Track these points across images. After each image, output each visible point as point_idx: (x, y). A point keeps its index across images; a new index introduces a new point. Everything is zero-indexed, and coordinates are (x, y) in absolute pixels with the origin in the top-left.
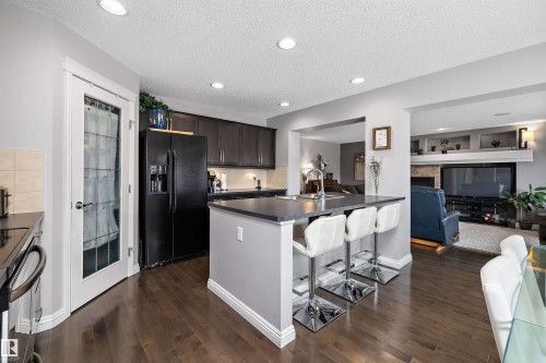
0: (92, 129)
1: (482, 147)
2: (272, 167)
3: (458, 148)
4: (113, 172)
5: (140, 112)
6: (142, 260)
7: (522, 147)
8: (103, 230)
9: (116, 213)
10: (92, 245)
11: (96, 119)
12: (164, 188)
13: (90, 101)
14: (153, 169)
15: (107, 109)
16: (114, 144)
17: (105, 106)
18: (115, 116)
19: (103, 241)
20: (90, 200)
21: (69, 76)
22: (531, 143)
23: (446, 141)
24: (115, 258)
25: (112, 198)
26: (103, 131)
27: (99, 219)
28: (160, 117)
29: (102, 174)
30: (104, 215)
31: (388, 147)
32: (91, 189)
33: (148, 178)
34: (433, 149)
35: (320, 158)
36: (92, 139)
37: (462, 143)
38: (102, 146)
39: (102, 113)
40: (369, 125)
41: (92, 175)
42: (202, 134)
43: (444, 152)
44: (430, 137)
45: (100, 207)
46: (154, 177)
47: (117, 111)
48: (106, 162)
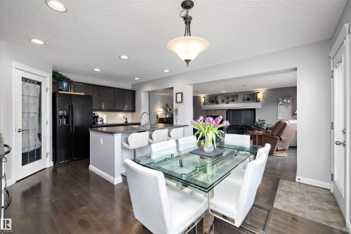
0: (26, 93)
1: (244, 101)
2: (133, 111)
3: (233, 101)
4: (37, 115)
5: (53, 82)
6: (55, 159)
7: (258, 101)
8: (32, 143)
9: (40, 135)
10: (26, 151)
11: (28, 88)
12: (67, 122)
13: (25, 80)
14: (60, 113)
15: (34, 83)
16: (38, 100)
17: (33, 82)
18: (38, 86)
19: (32, 149)
20: (25, 128)
21: (14, 69)
22: (261, 99)
23: (228, 97)
24: (39, 157)
25: (37, 127)
26: (32, 94)
27: (30, 137)
28: (65, 85)
29: (32, 115)
30: (32, 136)
31: (182, 102)
32: (25, 123)
33: (58, 117)
34: (223, 101)
35: (167, 105)
36: (26, 98)
37: (235, 99)
38: (32, 101)
39: (31, 85)
40: (175, 91)
41: (26, 115)
42: (90, 94)
43: (227, 103)
44: (222, 95)
45: (30, 131)
46: (61, 117)
47: (39, 83)
48: (34, 109)
